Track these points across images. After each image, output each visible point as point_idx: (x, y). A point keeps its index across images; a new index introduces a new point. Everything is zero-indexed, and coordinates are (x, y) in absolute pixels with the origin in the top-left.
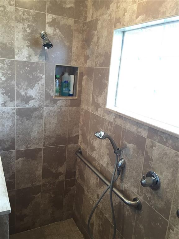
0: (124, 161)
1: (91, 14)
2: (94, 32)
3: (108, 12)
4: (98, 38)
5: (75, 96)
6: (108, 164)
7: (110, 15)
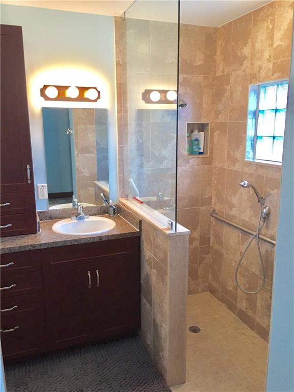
0: (269, 208)
1: (221, 69)
2: (226, 87)
3: (242, 68)
4: (231, 93)
5: (207, 153)
6: (251, 217)
7: (245, 71)
